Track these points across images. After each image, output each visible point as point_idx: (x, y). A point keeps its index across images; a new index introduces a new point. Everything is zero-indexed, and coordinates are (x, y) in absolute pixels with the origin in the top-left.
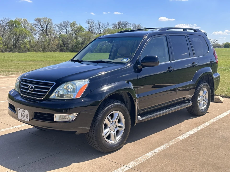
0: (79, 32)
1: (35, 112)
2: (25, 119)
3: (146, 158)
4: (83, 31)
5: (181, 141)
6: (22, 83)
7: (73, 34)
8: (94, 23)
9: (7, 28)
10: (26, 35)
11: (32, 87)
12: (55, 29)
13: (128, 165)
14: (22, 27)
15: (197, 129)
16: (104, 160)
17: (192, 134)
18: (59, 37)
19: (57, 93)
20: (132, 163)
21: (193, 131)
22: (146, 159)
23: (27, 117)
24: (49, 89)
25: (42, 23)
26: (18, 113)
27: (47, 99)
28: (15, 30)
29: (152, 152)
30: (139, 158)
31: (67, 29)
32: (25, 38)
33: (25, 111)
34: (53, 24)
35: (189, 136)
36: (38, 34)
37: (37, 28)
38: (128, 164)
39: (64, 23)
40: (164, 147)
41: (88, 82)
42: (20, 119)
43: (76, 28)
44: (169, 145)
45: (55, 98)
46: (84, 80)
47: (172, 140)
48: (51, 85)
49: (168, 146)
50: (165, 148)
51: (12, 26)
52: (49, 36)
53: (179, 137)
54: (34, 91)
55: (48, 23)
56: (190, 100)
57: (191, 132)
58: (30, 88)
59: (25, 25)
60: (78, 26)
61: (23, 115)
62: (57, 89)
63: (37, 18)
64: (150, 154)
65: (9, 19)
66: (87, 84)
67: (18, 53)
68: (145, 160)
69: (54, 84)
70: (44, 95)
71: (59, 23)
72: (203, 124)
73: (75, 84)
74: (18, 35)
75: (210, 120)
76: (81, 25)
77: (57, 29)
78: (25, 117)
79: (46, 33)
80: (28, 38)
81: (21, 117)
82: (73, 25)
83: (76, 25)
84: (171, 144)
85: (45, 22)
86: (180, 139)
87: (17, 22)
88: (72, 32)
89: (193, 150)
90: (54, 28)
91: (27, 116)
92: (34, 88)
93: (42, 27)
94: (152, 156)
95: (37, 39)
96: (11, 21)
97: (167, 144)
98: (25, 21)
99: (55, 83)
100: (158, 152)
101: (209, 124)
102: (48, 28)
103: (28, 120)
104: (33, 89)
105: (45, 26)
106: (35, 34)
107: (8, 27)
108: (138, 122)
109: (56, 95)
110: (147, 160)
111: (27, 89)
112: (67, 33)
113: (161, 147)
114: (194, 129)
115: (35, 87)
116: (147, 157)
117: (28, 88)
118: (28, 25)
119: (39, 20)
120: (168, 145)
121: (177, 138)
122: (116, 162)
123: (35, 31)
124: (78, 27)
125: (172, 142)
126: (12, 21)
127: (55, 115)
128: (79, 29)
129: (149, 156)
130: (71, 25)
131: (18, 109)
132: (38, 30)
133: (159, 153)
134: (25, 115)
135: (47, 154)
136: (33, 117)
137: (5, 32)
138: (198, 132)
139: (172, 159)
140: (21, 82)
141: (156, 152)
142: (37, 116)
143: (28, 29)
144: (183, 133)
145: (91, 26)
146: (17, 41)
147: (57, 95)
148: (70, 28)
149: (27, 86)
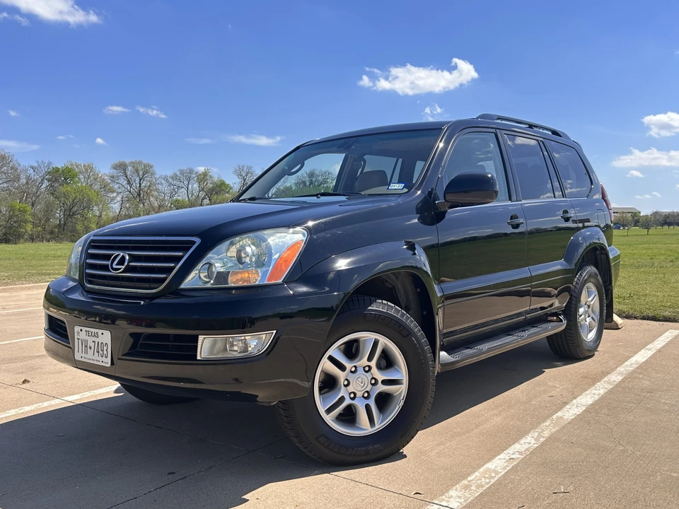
0: (216, 193)
1: (132, 335)
2: (100, 359)
3: (495, 477)
4: (227, 192)
5: (569, 423)
6: (89, 251)
7: (203, 199)
8: (252, 173)
9: (44, 186)
10: (90, 200)
11: (123, 258)
12: (160, 187)
13: (443, 500)
14: (82, 181)
15: (597, 392)
16: (362, 486)
17: (591, 405)
18: (169, 205)
19: (204, 269)
20: (452, 493)
21: (589, 396)
22: (493, 481)
23: (105, 352)
24: (178, 259)
25: (128, 173)
26: (76, 341)
27: (174, 290)
28: (63, 189)
29: (502, 456)
30: (469, 478)
31: (190, 186)
32: (89, 207)
33: (100, 331)
34: (156, 176)
35: (584, 408)
36: (119, 199)
37: (116, 186)
38: (443, 497)
39: (182, 172)
40: (529, 442)
41: (304, 234)
42: (83, 360)
43: (211, 185)
44: (543, 437)
45: (200, 285)
46: (291, 230)
47: (544, 420)
48: (184, 247)
49: (542, 440)
50: (536, 446)
51: (56, 180)
52: (146, 204)
53: (560, 414)
54: (128, 269)
55: (144, 175)
56: (560, 315)
57: (587, 399)
58: (116, 262)
59: (89, 177)
60: (216, 179)
61: (90, 348)
62: (205, 259)
63: (116, 161)
64: (499, 464)
65: (49, 164)
66: (303, 240)
67: (70, 244)
68: (490, 482)
69: (194, 243)
70: (163, 280)
71: (169, 173)
72: (606, 379)
73: (265, 240)
74: (71, 200)
75: (617, 367)
76: (223, 179)
77: (164, 188)
78: (98, 352)
79: (140, 196)
80: (95, 208)
81: (83, 355)
82: (203, 178)
83: (211, 177)
84: (546, 434)
85: (137, 171)
86: (565, 417)
87: (69, 172)
88: (202, 194)
89: (622, 448)
90: (158, 184)
91: (105, 348)
92: (129, 262)
93: (129, 182)
94: (508, 468)
95: (118, 211)
96: (53, 169)
97: (536, 434)
98: (89, 168)
99: (198, 241)
100: (522, 457)
101: (620, 378)
102: (143, 185)
103: (107, 362)
104: (126, 264)
105: (137, 181)
106: (113, 199)
107: (46, 183)
108: (441, 369)
109: (202, 275)
110: (499, 482)
111: (108, 266)
112: (190, 196)
113: (522, 441)
114: (587, 392)
115: (133, 258)
116: (493, 475)
117: (109, 263)
118: (95, 179)
119: (122, 167)
120: (540, 436)
121: (554, 417)
122: (400, 492)
123: (113, 192)
124: (215, 183)
125: (548, 429)
126: (57, 170)
127: (201, 338)
128: (217, 186)
129: (499, 471)
130: (198, 178)
131: (77, 329)
132: (120, 190)
133: (523, 459)
134: (99, 348)
135: (169, 474)
136: (126, 352)
137: (40, 194)
138: (602, 399)
139: (573, 476)
140: (88, 249)
141: (513, 456)
142: (137, 348)
143: (96, 187)
144: (566, 403)
145: (245, 180)
146: (70, 214)
147: (205, 277)
148: (196, 185)
149: (107, 257)
